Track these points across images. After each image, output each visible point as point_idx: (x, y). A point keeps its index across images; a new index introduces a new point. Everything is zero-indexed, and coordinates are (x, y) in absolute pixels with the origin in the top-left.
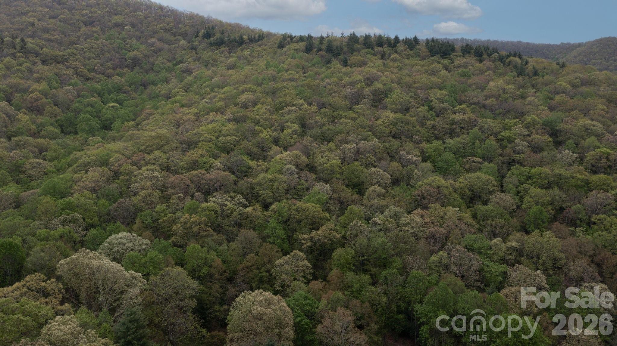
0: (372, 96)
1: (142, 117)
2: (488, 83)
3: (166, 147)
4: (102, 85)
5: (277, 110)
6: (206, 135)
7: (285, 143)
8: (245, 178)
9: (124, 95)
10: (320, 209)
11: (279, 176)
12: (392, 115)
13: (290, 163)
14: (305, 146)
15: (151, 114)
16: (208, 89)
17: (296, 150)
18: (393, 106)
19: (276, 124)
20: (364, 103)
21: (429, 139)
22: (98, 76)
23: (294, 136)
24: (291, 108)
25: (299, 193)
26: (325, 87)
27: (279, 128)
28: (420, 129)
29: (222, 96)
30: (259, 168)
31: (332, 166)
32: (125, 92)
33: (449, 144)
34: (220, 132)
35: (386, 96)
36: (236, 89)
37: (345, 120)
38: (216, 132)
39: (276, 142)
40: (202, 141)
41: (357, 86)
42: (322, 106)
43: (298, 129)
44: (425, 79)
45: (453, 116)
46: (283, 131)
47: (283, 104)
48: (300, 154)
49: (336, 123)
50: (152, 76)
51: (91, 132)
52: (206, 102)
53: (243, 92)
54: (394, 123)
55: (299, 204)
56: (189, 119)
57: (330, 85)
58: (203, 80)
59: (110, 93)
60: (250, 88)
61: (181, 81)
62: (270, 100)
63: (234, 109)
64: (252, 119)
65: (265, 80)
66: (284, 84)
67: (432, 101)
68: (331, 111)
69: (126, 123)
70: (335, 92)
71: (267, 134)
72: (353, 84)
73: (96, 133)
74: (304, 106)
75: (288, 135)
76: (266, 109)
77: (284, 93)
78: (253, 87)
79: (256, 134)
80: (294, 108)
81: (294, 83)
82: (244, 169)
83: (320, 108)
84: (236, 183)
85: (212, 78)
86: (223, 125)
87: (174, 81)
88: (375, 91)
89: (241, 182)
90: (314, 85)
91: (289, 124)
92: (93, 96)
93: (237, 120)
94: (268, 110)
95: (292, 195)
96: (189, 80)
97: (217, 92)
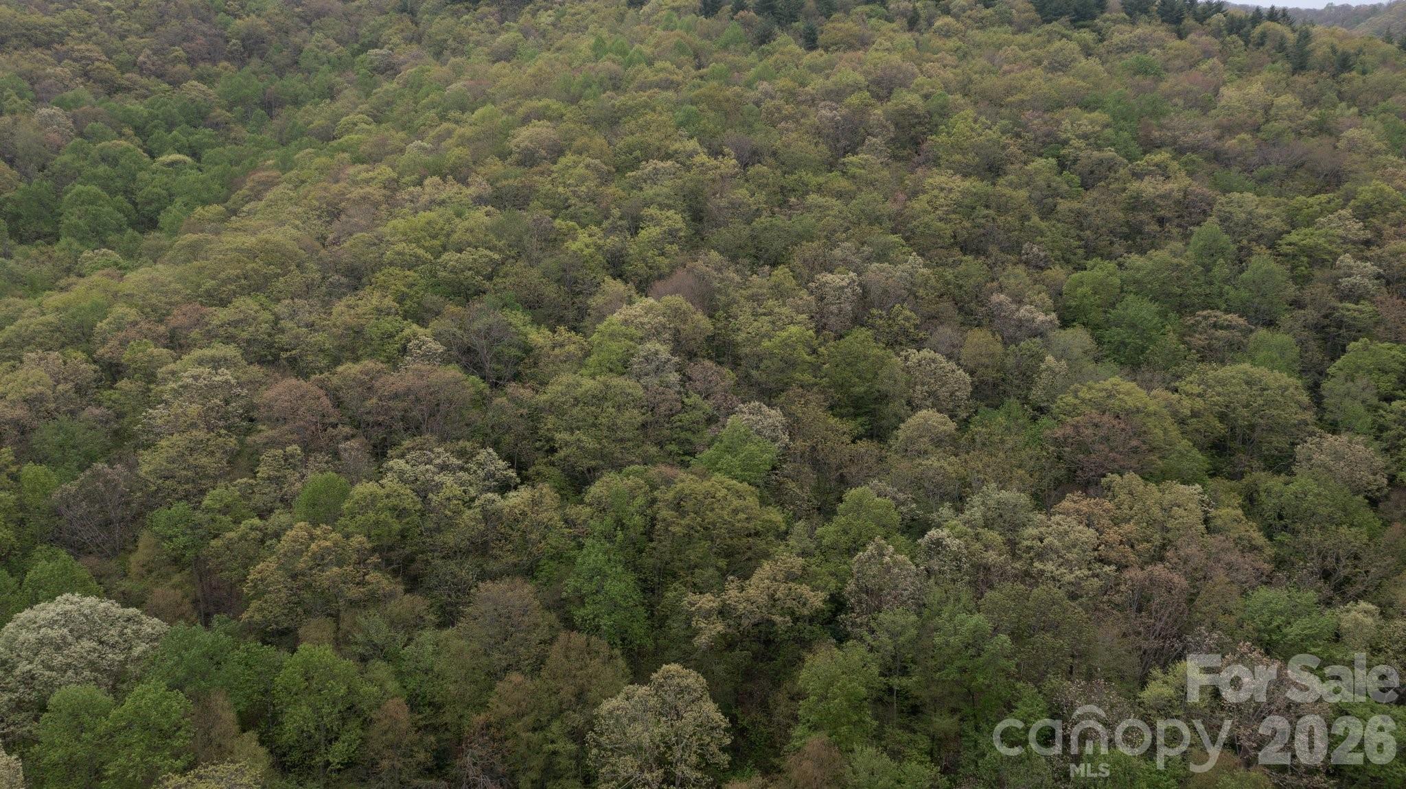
0: (892, 128)
1: (244, 191)
2: (1216, 92)
3: (280, 284)
4: (152, 105)
5: (620, 170)
6: (400, 247)
7: (641, 269)
8: (512, 388)
9: (208, 131)
10: (752, 501)
11: (617, 381)
12: (960, 184)
13: (656, 333)
14: (701, 278)
15: (269, 184)
16: (432, 114)
17: (676, 291)
18: (958, 157)
19: (616, 212)
20: (873, 150)
21: (1068, 256)
22: (144, 81)
23: (668, 247)
24: (660, 164)
25: (683, 435)
26: (757, 104)
27: (623, 222)
28: (1043, 225)
29: (467, 131)
30: (557, 351)
31: (785, 344)
32: (216, 126)
33: (1138, 269)
34: (448, 235)
35: (934, 130)
36: (509, 111)
37: (821, 200)
38: (434, 237)
39: (616, 265)
40: (391, 264)
41: (848, 100)
42: (749, 158)
43: (681, 225)
44: (1038, 82)
45: (1135, 186)
46: (635, 230)
47: (638, 153)
48: (687, 306)
49: (790, 207)
50: (294, 82)
51: (97, 235)
52: (424, 149)
53: (526, 120)
54: (966, 209)
55: (686, 481)
56: (364, 198)
57: (773, 98)
58: (424, 89)
59: (171, 126)
60: (547, 107)
61: (368, 95)
62: (604, 141)
63: (495, 166)
64: (546, 196)
65: (590, 86)
66: (643, 97)
67: (1065, 143)
68: (779, 172)
69: (199, 209)
70: (786, 118)
71: (588, 240)
72: (837, 95)
73: (112, 237)
74: (698, 159)
75: (654, 243)
76: (587, 166)
77: (641, 121)
78: (555, 105)
79: (552, 241)
80: (669, 163)
81: (670, 94)
82: (514, 352)
83: (745, 166)
84: (481, 402)
85: (448, 83)
86: (459, 215)
87: (350, 93)
88: (902, 113)
89: (501, 400)
90: (728, 100)
91: (653, 211)
92: (121, 135)
93: (499, 200)
94: (596, 169)
95: (660, 444)
96: (387, 91)
97: (457, 122)
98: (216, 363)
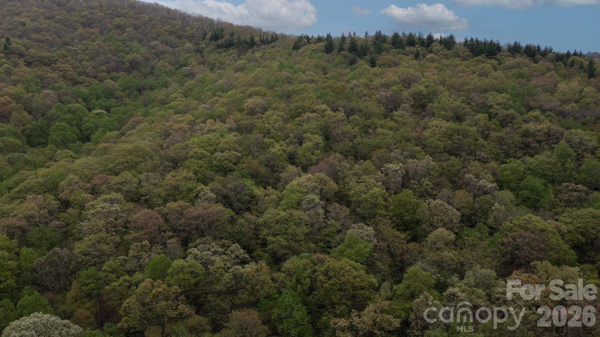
0: (412, 100)
1: (128, 125)
2: (556, 86)
3: (142, 165)
4: (91, 90)
5: (293, 117)
6: (196, 150)
7: (304, 161)
8: (247, 215)
9: (114, 100)
10: (362, 272)
11: (296, 213)
12: (446, 125)
13: (312, 190)
14: (331, 165)
15: (139, 122)
16: (209, 93)
17: (320, 171)
18: (443, 113)
19: (292, 135)
20: (404, 109)
22: (88, 80)
23: (316, 151)
24: (311, 115)
25: (326, 238)
26: (352, 89)
27: (296, 140)
28: (485, 143)
29: (224, 100)
30: (267, 198)
31: (372, 196)
32: (117, 98)
33: (531, 164)
34: (217, 145)
35: (431, 100)
36: (242, 92)
37: (384, 131)
38: (211, 145)
39: (292, 159)
40: (192, 157)
41: (392, 88)
42: (350, 113)
43: (321, 141)
44: (475, 81)
45: (525, 126)
46: (301, 144)
47: (300, 110)
48: (327, 178)
49: (370, 134)
50: (151, 80)
51: (64, 143)
52: (206, 108)
53: (250, 96)
54: (448, 135)
55: (330, 262)
56: (180, 129)
57: (359, 87)
58: (206, 83)
59: (98, 98)
60: (259, 90)
61: (182, 86)
62: (284, 105)
63: (238, 115)
64: (260, 128)
65: (278, 82)
66: (302, 86)
67: (491, 107)
68: (363, 119)
69: (108, 133)
70: (365, 95)
71: (280, 148)
72: (387, 86)
73: (70, 145)
74: (327, 113)
75: (308, 149)
76: (278, 115)
77: (301, 96)
78: (263, 89)
79: (264, 148)
80: (315, 114)
81: (313, 85)
82: (247, 198)
83: (348, 116)
84: (232, 221)
85: (216, 81)
86: (222, 136)
87: (174, 85)
88: (416, 94)
89: (241, 221)
90: (339, 88)
91: (308, 135)
92: (77, 102)
93: (239, 130)
94: (282, 117)
95: (316, 243)
96: (190, 84)
97: (220, 97)
98: (112, 202)
